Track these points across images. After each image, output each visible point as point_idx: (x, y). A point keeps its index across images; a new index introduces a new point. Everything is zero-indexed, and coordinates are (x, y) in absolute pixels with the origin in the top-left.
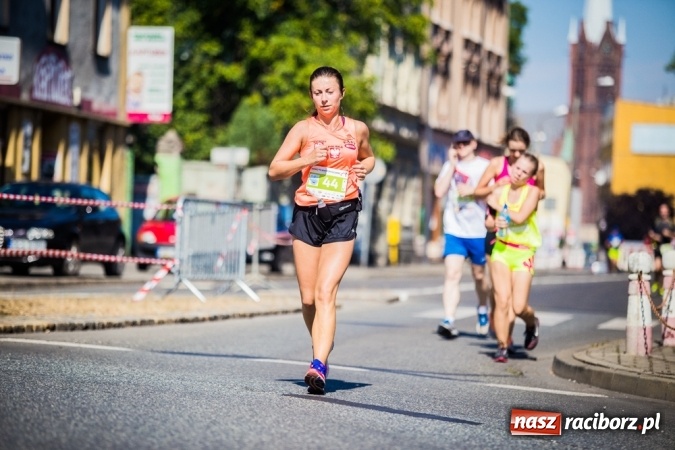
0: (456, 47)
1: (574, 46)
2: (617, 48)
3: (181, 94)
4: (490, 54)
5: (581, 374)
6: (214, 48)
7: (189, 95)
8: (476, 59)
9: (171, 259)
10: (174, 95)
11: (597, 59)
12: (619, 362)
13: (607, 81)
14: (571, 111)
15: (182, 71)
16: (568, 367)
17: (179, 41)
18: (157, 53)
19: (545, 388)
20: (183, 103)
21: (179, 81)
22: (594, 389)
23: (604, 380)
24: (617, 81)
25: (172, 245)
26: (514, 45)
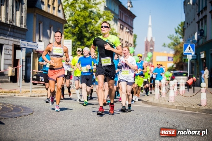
0: (124, 42)
1: (146, 42)
2: (153, 42)
3: (73, 52)
4: (130, 43)
5: (147, 102)
6: (79, 43)
7: (75, 52)
8: (127, 44)
9: (72, 82)
10: (72, 52)
11: (150, 44)
12: (154, 100)
13: (152, 48)
14: (145, 54)
15: (74, 48)
16: (144, 101)
17: (73, 42)
18: (69, 44)
19: (140, 105)
20: (74, 53)
21: (73, 49)
22: (149, 105)
23: (151, 104)
24: (153, 48)
25: (72, 80)
26: (134, 42)
